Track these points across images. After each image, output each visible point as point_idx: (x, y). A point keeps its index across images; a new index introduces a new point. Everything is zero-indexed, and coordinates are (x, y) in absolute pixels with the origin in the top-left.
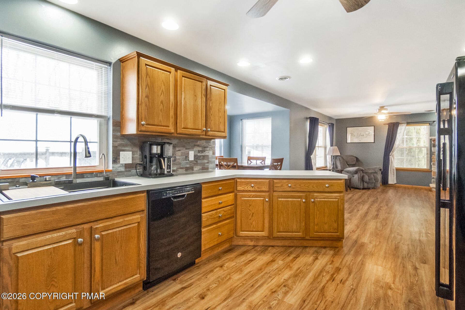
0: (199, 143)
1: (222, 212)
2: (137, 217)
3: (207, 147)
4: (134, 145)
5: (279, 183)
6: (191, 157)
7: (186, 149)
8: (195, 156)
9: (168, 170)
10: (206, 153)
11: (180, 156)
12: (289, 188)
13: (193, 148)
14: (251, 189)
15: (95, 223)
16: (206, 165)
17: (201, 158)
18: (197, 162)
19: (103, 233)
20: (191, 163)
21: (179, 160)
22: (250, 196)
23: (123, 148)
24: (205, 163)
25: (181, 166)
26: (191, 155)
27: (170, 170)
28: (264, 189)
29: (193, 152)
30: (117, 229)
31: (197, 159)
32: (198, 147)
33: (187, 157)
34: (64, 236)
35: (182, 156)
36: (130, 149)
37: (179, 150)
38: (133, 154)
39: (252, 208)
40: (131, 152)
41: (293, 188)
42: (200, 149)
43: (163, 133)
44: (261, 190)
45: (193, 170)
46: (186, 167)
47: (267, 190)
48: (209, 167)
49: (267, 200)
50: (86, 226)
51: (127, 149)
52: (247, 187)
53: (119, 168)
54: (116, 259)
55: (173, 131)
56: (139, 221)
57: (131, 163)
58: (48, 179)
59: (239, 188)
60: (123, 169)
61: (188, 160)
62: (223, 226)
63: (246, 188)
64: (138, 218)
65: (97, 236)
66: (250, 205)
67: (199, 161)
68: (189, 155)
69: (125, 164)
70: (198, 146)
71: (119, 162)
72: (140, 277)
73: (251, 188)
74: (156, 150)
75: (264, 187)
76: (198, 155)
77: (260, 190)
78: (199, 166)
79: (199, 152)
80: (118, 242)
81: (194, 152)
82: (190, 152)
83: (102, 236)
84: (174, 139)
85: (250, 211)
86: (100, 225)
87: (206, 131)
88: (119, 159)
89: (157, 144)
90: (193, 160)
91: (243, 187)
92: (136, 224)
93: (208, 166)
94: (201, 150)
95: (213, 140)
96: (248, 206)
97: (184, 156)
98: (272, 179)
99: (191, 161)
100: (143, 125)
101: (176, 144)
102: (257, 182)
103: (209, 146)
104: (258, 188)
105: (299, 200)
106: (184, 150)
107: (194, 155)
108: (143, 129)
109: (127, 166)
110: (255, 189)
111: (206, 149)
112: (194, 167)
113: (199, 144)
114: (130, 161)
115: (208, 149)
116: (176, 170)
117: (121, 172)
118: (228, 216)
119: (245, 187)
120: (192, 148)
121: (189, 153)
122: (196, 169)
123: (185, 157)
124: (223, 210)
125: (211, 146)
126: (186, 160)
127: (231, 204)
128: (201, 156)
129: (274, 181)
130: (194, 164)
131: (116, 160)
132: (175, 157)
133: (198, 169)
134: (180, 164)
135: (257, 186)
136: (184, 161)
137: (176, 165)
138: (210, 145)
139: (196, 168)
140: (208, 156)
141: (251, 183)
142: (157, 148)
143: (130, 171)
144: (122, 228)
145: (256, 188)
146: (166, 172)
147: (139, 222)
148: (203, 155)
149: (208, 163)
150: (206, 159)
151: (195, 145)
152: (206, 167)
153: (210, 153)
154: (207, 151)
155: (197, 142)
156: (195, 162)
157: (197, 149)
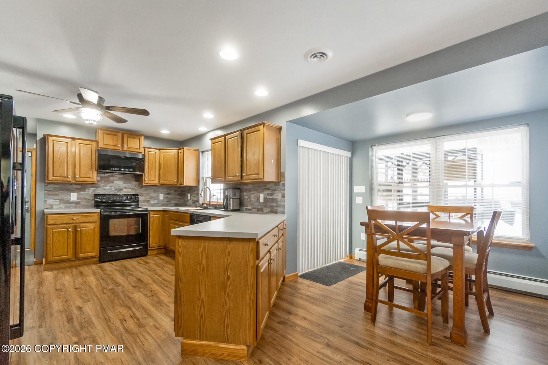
6: (262, 200)
7: (258, 192)
8: (265, 199)
9: (229, 207)
10: (275, 196)
11: (253, 198)
13: (263, 192)
16: (275, 208)
17: (270, 201)
20: (261, 205)
25: (254, 207)
26: (262, 197)
31: (266, 201)
32: (267, 190)
33: (258, 199)
37: (253, 193)
42: (269, 192)
45: (263, 211)
46: (258, 208)
48: (278, 211)
67: (268, 204)
68: (260, 197)
70: (268, 189)
76: (267, 198)
78: (268, 209)
79: (268, 195)
81: (264, 195)
82: (260, 195)
86: (181, 223)
87: (242, 176)
90: (263, 202)
93: (277, 209)
95: (281, 183)
99: (261, 203)
103: (278, 189)
106: (256, 194)
111: (275, 192)
112: (264, 209)
113: (269, 187)
115: (277, 192)
123: (256, 199)
125: (280, 189)
126: (258, 202)
128: (270, 199)
130: (264, 206)
132: (251, 199)
134: (254, 205)
136: (256, 202)
138: (279, 188)
139: (265, 209)
140: (276, 199)
148: (272, 198)
149: (277, 206)
150: (275, 203)
151: (265, 189)
152: (275, 210)
153: (279, 196)
154: (276, 195)
155: (266, 186)
156: (265, 204)
157: (266, 192)
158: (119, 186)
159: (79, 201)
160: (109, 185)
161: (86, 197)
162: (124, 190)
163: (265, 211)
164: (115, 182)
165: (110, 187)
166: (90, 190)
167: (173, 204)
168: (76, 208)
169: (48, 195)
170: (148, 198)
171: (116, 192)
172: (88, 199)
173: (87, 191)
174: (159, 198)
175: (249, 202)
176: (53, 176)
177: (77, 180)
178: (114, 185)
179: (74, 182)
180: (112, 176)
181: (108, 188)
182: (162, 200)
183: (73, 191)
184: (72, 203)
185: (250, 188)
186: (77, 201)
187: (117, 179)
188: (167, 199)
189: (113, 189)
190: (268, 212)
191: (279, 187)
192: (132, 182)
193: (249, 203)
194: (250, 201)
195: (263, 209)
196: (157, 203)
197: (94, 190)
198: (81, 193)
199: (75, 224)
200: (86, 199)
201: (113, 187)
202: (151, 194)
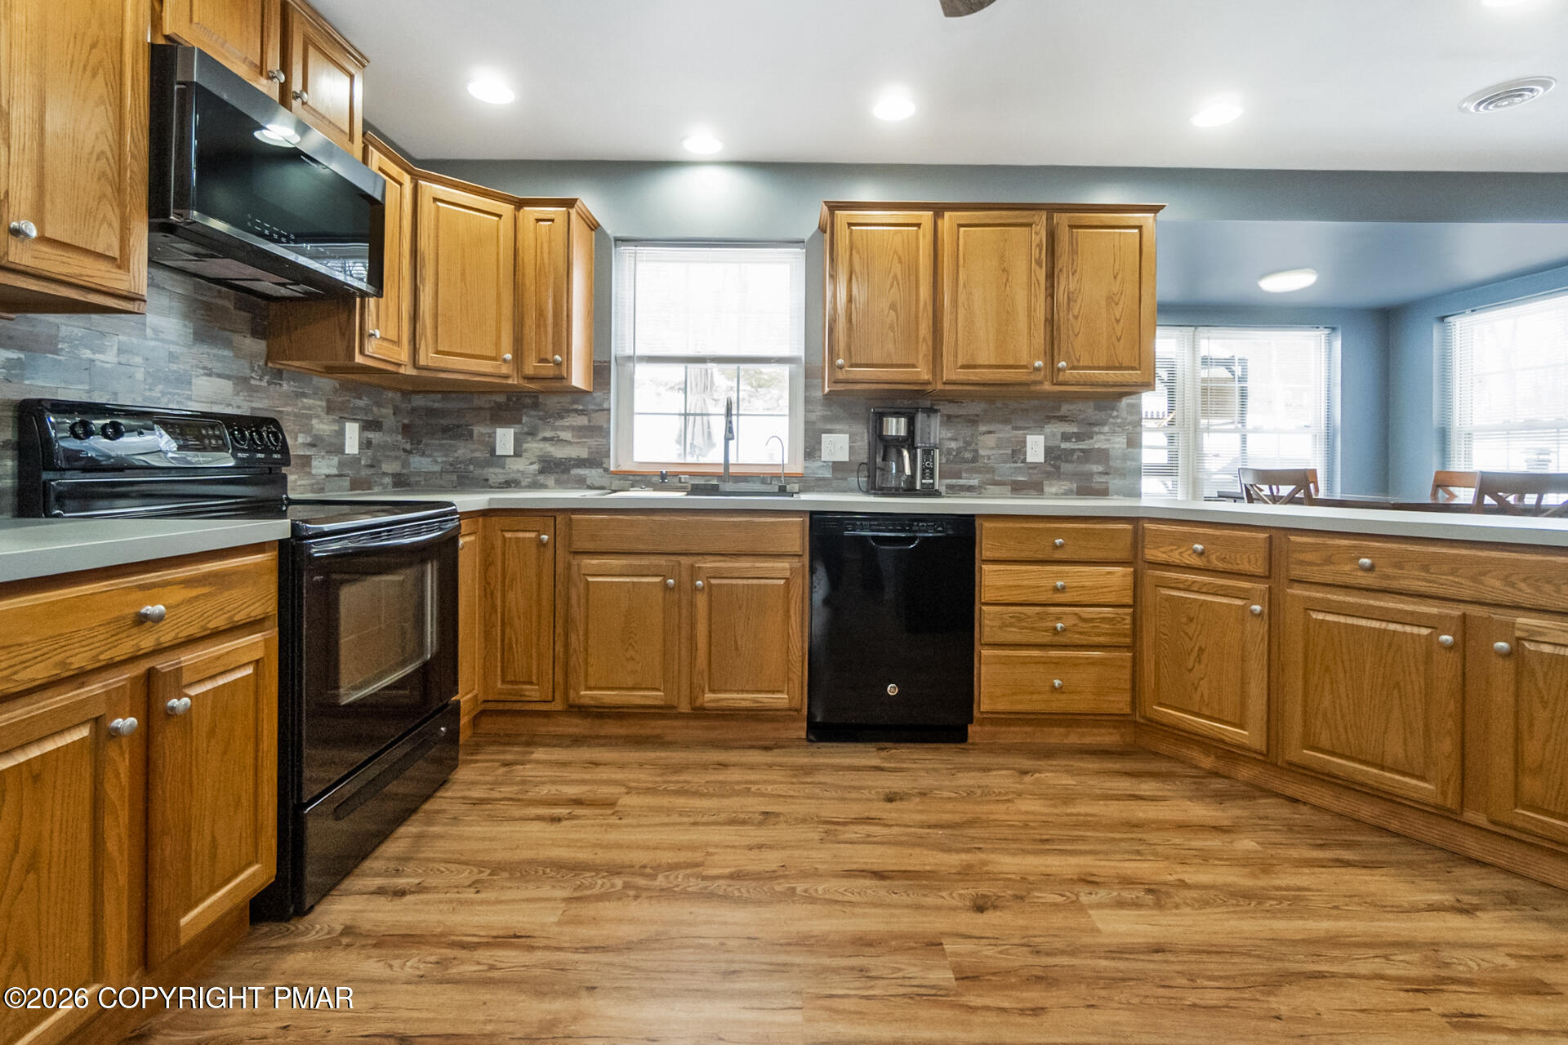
0: (1065, 409)
1: (1071, 621)
2: (784, 565)
3: (1103, 423)
4: (853, 417)
5: (1315, 548)
6: (1035, 455)
7: (1015, 428)
8: (1049, 451)
9: (924, 481)
10: (1098, 443)
11: (992, 448)
12: (1360, 573)
13: (1044, 427)
14: (1195, 561)
15: (700, 558)
16: (1097, 478)
17: (1075, 457)
18: (1058, 468)
19: (713, 581)
20: (1033, 471)
21: (989, 459)
22: (1190, 585)
23: (829, 427)
24: (1092, 474)
26: (1035, 448)
27: (931, 481)
28: (1245, 567)
29: (1043, 437)
30: (740, 582)
31: (1058, 458)
32: (1061, 424)
33: (1018, 452)
34: (648, 567)
35: (998, 447)
36: (846, 428)
37: (990, 432)
38: (852, 440)
39: (1197, 633)
40: (848, 436)
41: (1387, 577)
42: (1072, 429)
43: (898, 383)
44: (1235, 568)
46: (1015, 482)
47: (1260, 568)
48: (1111, 487)
49: (1257, 608)
50: (685, 560)
51: (837, 427)
52: (1177, 552)
53: (821, 472)
54: (736, 642)
55: (926, 376)
56: (788, 574)
57: (847, 460)
58: (683, 480)
59: (1153, 554)
60: (828, 474)
61: (1024, 461)
62: (1075, 663)
63: (1175, 557)
64: (783, 569)
65: (699, 583)
66: (1191, 620)
67: (1066, 467)
68: (1025, 446)
69: (834, 462)
70: (1063, 419)
71: (820, 457)
72: (790, 700)
73: (1194, 556)
74: (895, 427)
75: (1245, 556)
76: (1063, 446)
77: (1228, 567)
78: (1066, 483)
79: (1066, 437)
80: (740, 608)
81: (1047, 439)
82: (1028, 437)
83: (711, 586)
84: (973, 401)
85: (1191, 639)
86: (709, 564)
87: (1054, 370)
88: (820, 450)
89: (897, 414)
90: (1043, 461)
91: (1164, 553)
92: (782, 582)
93: (1107, 483)
94: (1075, 430)
95: (1125, 401)
96: (1184, 620)
97: (1006, 448)
98: (1282, 532)
99: (1034, 466)
100: (841, 367)
101: (977, 416)
102: (1218, 537)
103: (1111, 420)
104: (1224, 560)
105: (1425, 631)
106: (1006, 432)
107: (1045, 446)
108: (840, 375)
109: (837, 466)
110: (1209, 561)
111: (1096, 429)
112: (1045, 482)
113: (1068, 414)
114: (843, 456)
115: (1106, 429)
116: (980, 487)
117: (824, 479)
118: (1102, 640)
119: (1172, 551)
120: (1038, 427)
121: (1025, 442)
122: (1054, 490)
123: (1010, 452)
124: (1076, 614)
125: (1119, 421)
126: (1016, 462)
127: (1112, 598)
128: (1074, 450)
129: (1292, 538)
130: (1046, 473)
131: (812, 451)
132: (976, 451)
133: (1062, 491)
134: (992, 470)
135: (1218, 554)
136: (1005, 462)
137: (980, 472)
138: (1117, 417)
139: (1051, 485)
140: (1104, 451)
141: (1196, 538)
142: (897, 422)
143: (846, 479)
144: (750, 582)
145: (1213, 558)
146: (918, 487)
147: (787, 579)
148: (1082, 447)
149: (1107, 474)
150: (1097, 462)
151: (1049, 417)
152: (1097, 486)
153: (1117, 443)
154: (1102, 437)
155: (1059, 408)
156: (1049, 469)
157: (1055, 430)
160: (115, 337)
163: (1047, 489)
165: (120, 351)
174: (344, 444)
175: (966, 461)
185: (975, 412)
188: (370, 452)
190: (1065, 494)
191: (1115, 413)
192: (237, 339)
193: (966, 466)
194: (975, 459)
195: (1042, 482)
196: (335, 471)
197: (10, 365)
201: (138, 360)
202: (314, 421)
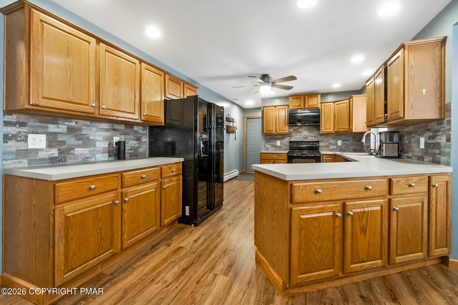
0: (429, 126)
6: (422, 146)
7: (419, 135)
8: (426, 143)
13: (424, 134)
16: (438, 156)
17: (431, 146)
18: (427, 151)
20: (422, 152)
21: (414, 147)
24: (436, 154)
25: (415, 154)
31: (427, 147)
32: (428, 132)
33: (419, 144)
37: (413, 137)
42: (431, 134)
45: (423, 160)
46: (418, 156)
48: (441, 160)
61: (420, 148)
67: (430, 151)
68: (420, 142)
70: (429, 130)
76: (429, 142)
78: (429, 157)
79: (430, 138)
81: (425, 139)
82: (421, 138)
90: (424, 148)
99: (422, 150)
103: (442, 129)
106: (417, 137)
111: (437, 134)
112: (424, 157)
116: (411, 157)
123: (417, 144)
125: (444, 129)
128: (431, 144)
130: (425, 153)
132: (411, 144)
134: (414, 151)
137: (412, 152)
139: (426, 158)
140: (440, 143)
148: (433, 142)
149: (440, 154)
150: (437, 149)
151: (426, 130)
153: (442, 140)
154: (440, 137)
155: (427, 126)
157: (427, 135)
158: (305, 135)
159: (281, 146)
160: (299, 135)
161: (285, 143)
162: (309, 138)
163: (426, 160)
164: (302, 132)
166: (287, 138)
167: (351, 150)
168: (279, 150)
169: (267, 142)
170: (328, 144)
171: (303, 139)
172: (286, 145)
173: (285, 139)
174: (337, 144)
175: (409, 147)
176: (266, 131)
177: (278, 132)
178: (302, 134)
179: (276, 134)
180: (301, 128)
181: (298, 137)
182: (340, 146)
183: (278, 140)
184: (277, 147)
185: (411, 130)
186: (280, 146)
187: (304, 129)
188: (345, 145)
189: (301, 138)
190: (429, 162)
191: (443, 126)
192: (314, 132)
193: (409, 149)
196: (335, 148)
197: (289, 138)
198: (282, 140)
199: (274, 160)
200: (285, 144)
201: (301, 136)
202: (330, 141)
